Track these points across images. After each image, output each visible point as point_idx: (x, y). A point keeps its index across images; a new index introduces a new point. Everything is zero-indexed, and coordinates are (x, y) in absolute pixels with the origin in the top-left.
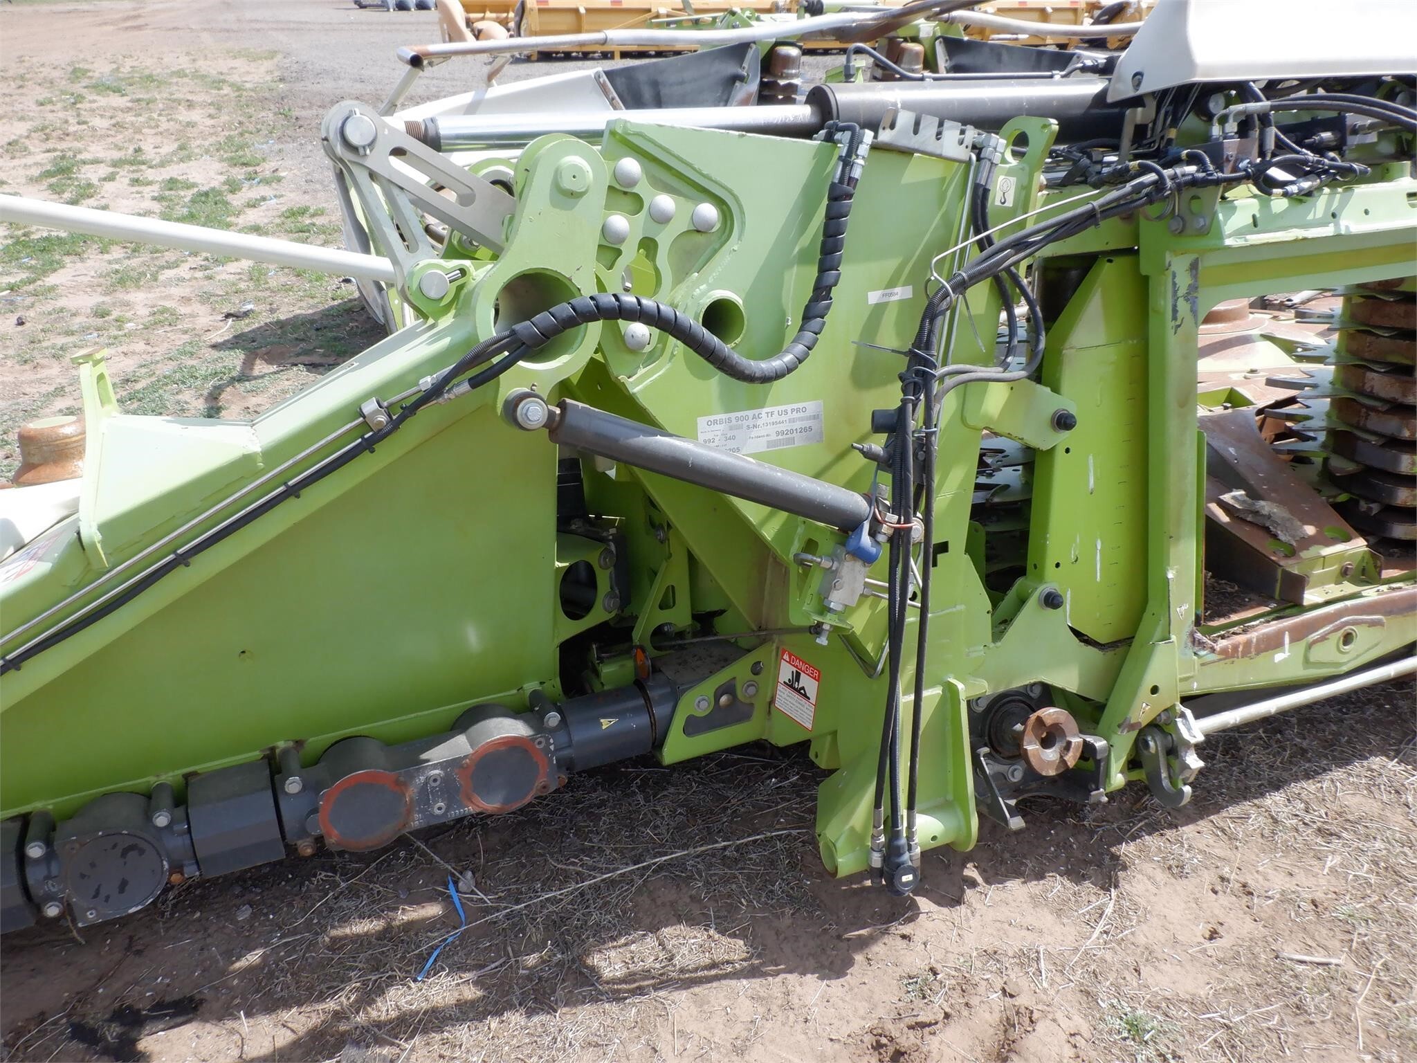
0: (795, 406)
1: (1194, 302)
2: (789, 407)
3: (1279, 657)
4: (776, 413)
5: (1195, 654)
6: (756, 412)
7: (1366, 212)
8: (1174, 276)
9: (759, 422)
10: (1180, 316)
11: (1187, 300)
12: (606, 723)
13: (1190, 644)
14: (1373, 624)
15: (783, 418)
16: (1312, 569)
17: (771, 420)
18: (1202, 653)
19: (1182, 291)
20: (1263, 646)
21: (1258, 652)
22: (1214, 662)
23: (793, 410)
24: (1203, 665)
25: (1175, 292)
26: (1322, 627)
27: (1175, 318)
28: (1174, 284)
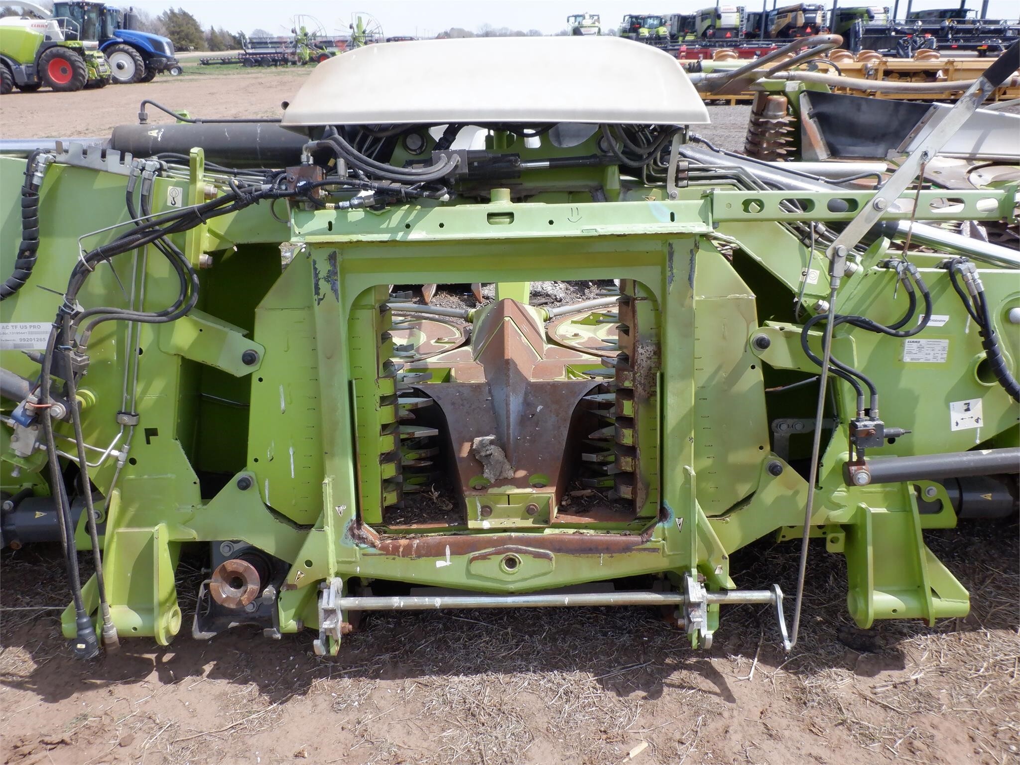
0: (32, 324)
1: (334, 283)
2: (28, 324)
3: (440, 564)
4: (19, 327)
5: (357, 546)
6: (5, 324)
7: (442, 225)
8: (315, 263)
9: (7, 331)
10: (322, 292)
11: (328, 281)
12: (38, 514)
13: (350, 537)
14: (537, 556)
15: (24, 330)
16: (496, 503)
17: (15, 330)
18: (363, 546)
19: (323, 273)
20: (423, 552)
21: (419, 556)
22: (375, 555)
23: (31, 327)
24: (364, 555)
25: (316, 275)
26: (485, 548)
27: (317, 293)
28: (315, 269)
